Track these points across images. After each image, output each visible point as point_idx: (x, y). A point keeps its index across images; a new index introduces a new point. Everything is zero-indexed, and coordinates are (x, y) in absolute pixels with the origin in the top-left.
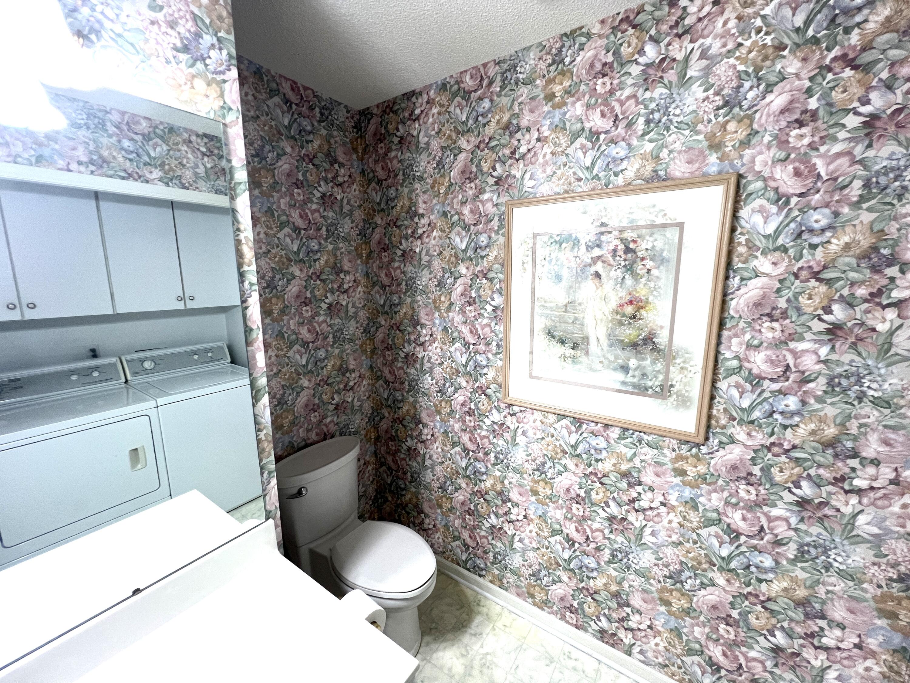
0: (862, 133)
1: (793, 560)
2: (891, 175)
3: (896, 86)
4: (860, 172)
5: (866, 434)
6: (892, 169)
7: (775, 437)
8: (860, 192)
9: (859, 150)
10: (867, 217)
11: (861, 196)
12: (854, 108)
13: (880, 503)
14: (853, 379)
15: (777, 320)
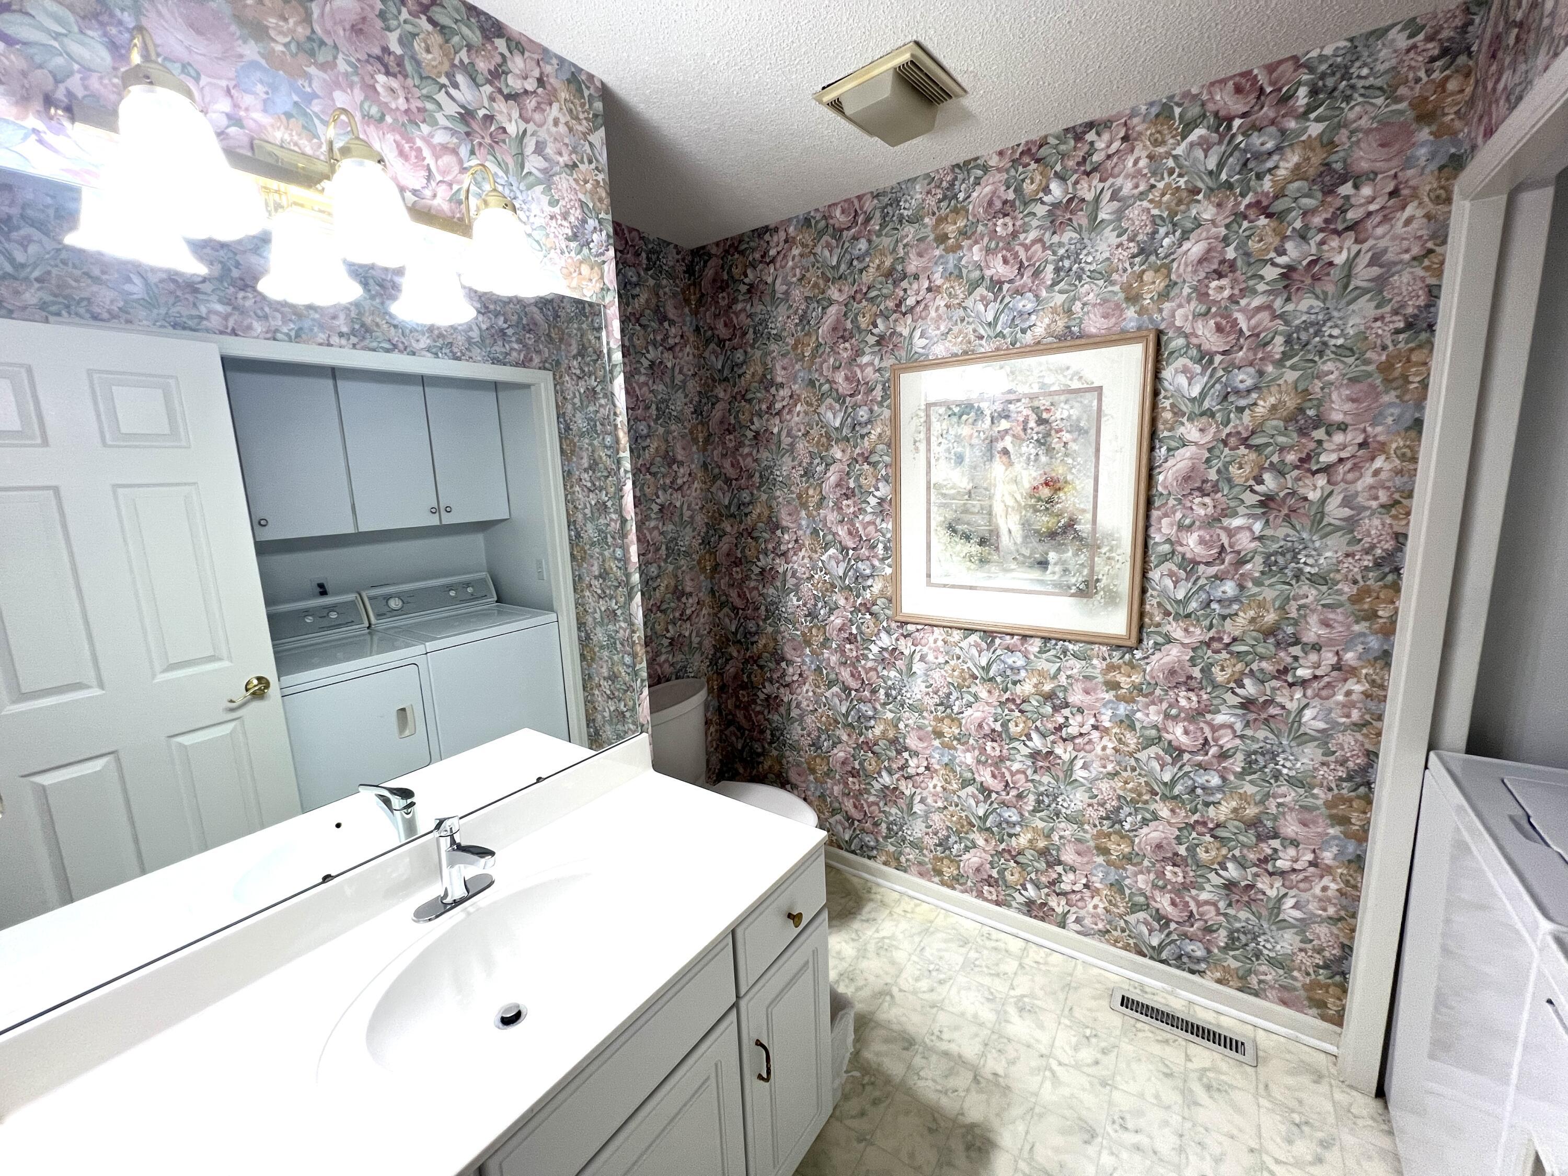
0: (1280, 285)
1: (1241, 773)
2: (1311, 331)
3: (1309, 236)
4: (1281, 328)
5: (1305, 616)
6: (1312, 324)
7: (1214, 630)
8: (1282, 349)
9: (1278, 303)
10: (1291, 376)
11: (1283, 353)
12: (1271, 259)
13: (1324, 693)
14: (1289, 556)
15: (1208, 495)
